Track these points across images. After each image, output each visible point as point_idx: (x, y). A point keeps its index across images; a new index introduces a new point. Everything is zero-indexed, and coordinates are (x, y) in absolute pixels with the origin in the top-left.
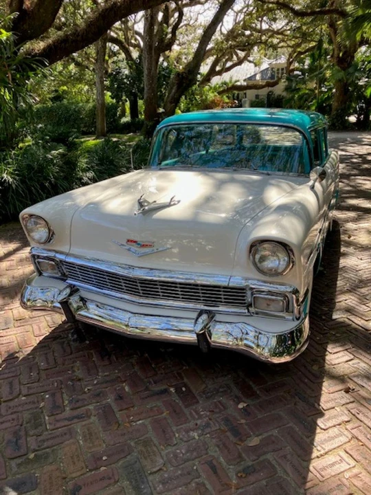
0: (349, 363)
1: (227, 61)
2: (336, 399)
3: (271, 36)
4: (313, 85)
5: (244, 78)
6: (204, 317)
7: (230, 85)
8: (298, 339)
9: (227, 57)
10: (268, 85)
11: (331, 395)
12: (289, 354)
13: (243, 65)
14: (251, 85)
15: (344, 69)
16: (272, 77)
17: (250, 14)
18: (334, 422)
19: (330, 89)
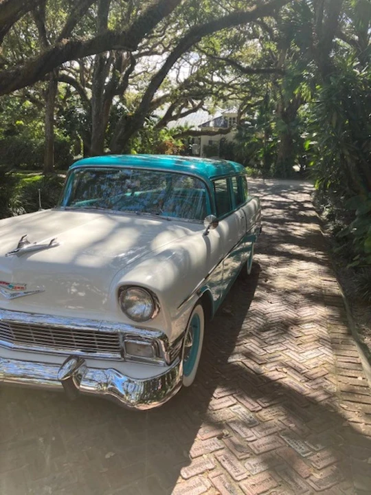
0: (231, 408)
1: (182, 107)
2: (206, 446)
3: (222, 89)
4: (261, 135)
5: (199, 124)
6: (73, 361)
7: (185, 130)
8: (169, 383)
9: (182, 104)
10: (221, 132)
11: (203, 442)
12: (158, 399)
13: (198, 112)
14: (205, 131)
15: (287, 123)
16: (225, 125)
17: (203, 67)
18: (198, 471)
19: (275, 140)
